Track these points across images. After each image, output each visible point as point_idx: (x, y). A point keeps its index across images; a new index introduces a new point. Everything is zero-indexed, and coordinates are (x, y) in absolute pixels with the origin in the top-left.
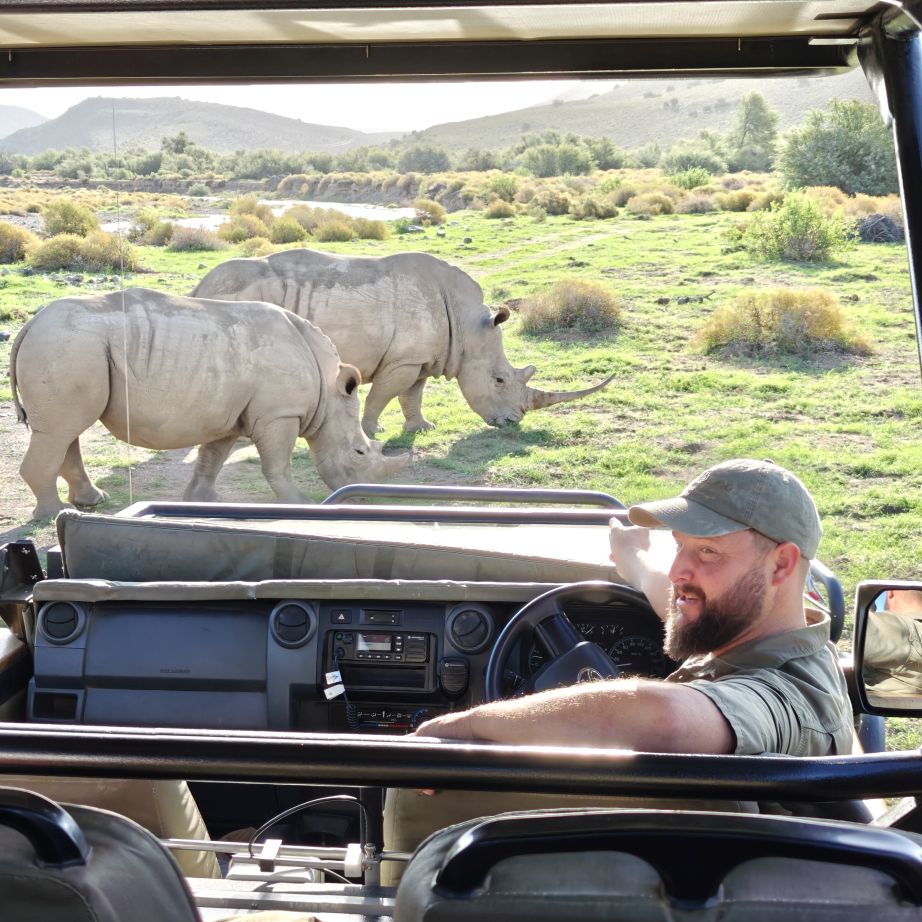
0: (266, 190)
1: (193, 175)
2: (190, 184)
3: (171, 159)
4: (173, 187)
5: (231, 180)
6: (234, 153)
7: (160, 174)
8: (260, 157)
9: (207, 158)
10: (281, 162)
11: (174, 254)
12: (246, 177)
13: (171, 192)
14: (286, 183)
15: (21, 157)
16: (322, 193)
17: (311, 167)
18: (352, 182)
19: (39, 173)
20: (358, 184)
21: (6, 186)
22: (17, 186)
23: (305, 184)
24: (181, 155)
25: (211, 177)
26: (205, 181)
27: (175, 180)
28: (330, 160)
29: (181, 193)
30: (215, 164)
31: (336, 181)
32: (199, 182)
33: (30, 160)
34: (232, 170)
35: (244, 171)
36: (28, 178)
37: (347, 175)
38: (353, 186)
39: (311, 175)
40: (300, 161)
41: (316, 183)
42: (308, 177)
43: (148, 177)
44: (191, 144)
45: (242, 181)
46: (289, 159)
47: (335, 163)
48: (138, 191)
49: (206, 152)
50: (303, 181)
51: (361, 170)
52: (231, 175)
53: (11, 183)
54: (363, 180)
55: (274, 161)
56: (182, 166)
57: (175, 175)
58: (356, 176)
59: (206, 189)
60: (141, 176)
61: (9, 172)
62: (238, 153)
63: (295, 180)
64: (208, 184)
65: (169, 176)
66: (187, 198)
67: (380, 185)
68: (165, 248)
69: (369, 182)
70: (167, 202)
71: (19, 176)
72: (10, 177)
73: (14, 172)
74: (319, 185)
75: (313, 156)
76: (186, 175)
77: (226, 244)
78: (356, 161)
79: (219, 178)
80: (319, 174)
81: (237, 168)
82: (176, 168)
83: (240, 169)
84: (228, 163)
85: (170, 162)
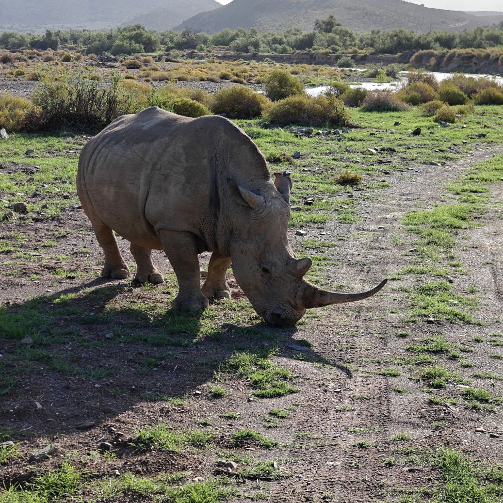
0: (400, 62)
1: (340, 50)
2: (338, 57)
3: (322, 37)
4: (325, 60)
5: (372, 54)
6: (370, 33)
7: (314, 49)
8: (396, 35)
9: (350, 36)
10: (413, 40)
12: (384, 51)
13: (323, 64)
14: (417, 57)
15: (203, 36)
16: (447, 65)
17: (438, 44)
18: (473, 56)
19: (217, 48)
20: (479, 57)
21: (193, 58)
22: (202, 58)
23: (433, 58)
24: (330, 34)
25: (355, 52)
26: (350, 55)
27: (326, 54)
28: (453, 38)
29: (331, 64)
30: (357, 42)
31: (459, 55)
32: (346, 56)
33: (210, 37)
34: (372, 46)
35: (382, 47)
36: (210, 52)
37: (469, 50)
38: (474, 60)
39: (438, 50)
40: (429, 39)
41: (442, 56)
42: (436, 52)
43: (305, 52)
44: (338, 25)
45: (380, 55)
46: (420, 37)
47: (457, 40)
48: (297, 63)
49: (350, 31)
50: (432, 55)
51: (479, 46)
52: (371, 50)
53: (197, 55)
54: (483, 54)
55: (407, 39)
56: (331, 42)
57: (324, 51)
58: (476, 52)
59: (351, 61)
60: (300, 51)
61: (194, 47)
62: (373, 32)
63: (425, 54)
64: (352, 57)
65: (322, 51)
66: (339, 69)
67: (497, 59)
69: (488, 56)
70: (325, 72)
71: (201, 50)
72: (196, 51)
73: (198, 47)
74: (445, 59)
75: (439, 35)
76: (335, 50)
78: (475, 38)
79: (363, 52)
80: (445, 50)
81: (377, 45)
82: (326, 44)
83: (379, 45)
84: (367, 41)
85: (321, 40)
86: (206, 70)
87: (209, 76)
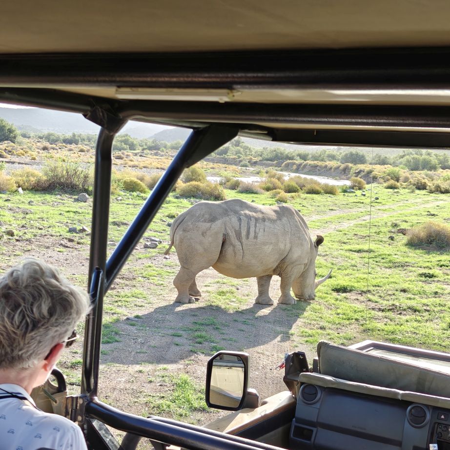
0: (276, 166)
1: (243, 157)
2: (241, 161)
3: (233, 149)
4: (233, 162)
5: (260, 161)
6: (262, 149)
7: (228, 156)
8: (275, 151)
9: (250, 150)
10: (285, 154)
11: (240, 194)
12: (267, 160)
13: (231, 164)
14: (286, 164)
15: (165, 143)
16: (303, 170)
17: (299, 158)
18: (318, 166)
19: (172, 151)
20: (321, 167)
21: (157, 156)
22: (162, 156)
23: (295, 165)
24: (238, 148)
25: (251, 159)
26: (248, 160)
27: (234, 159)
28: (308, 155)
29: (236, 165)
30: (253, 153)
31: (310, 165)
32: (245, 161)
33: (169, 144)
34: (261, 156)
35: (266, 157)
36: (167, 152)
37: (316, 162)
38: (318, 168)
39: (298, 161)
40: (293, 154)
41: (300, 165)
42: (297, 162)
43: (222, 157)
44: (243, 142)
45: (265, 162)
46: (288, 153)
47: (310, 156)
48: (216, 163)
49: (249, 147)
50: (294, 164)
51: (322, 160)
52: (260, 158)
53: (159, 154)
54: (323, 165)
55: (281, 153)
56: (238, 152)
57: (234, 157)
58: (320, 163)
59: (248, 164)
60: (219, 156)
61: (158, 149)
62: (264, 148)
63: (290, 163)
64: (249, 162)
65: (232, 157)
66: (240, 168)
67: (331, 168)
68: (235, 191)
69: (326, 166)
70: (231, 169)
71: (163, 151)
72: (159, 152)
73: (161, 149)
74: (302, 166)
75: (300, 152)
76: (239, 157)
77: (263, 191)
78: (320, 156)
79: (255, 159)
80: (303, 161)
81: (263, 156)
82: (235, 153)
83: (265, 156)
84: (259, 153)
85: (232, 151)
86: (161, 163)
87: (162, 167)
